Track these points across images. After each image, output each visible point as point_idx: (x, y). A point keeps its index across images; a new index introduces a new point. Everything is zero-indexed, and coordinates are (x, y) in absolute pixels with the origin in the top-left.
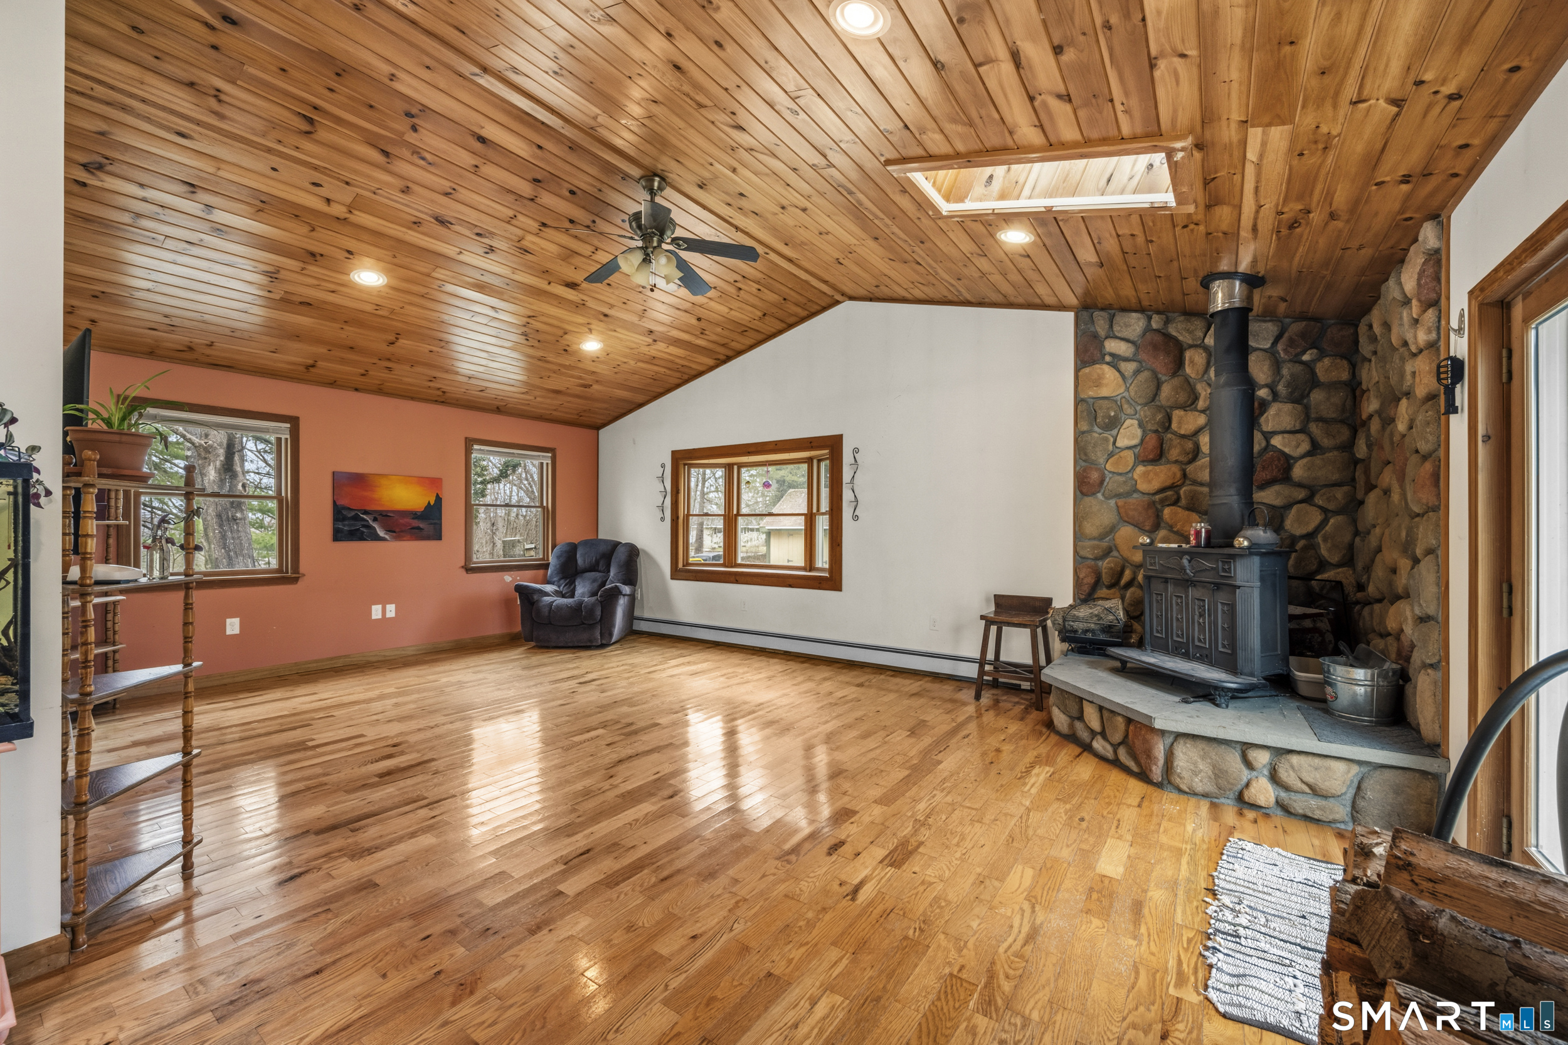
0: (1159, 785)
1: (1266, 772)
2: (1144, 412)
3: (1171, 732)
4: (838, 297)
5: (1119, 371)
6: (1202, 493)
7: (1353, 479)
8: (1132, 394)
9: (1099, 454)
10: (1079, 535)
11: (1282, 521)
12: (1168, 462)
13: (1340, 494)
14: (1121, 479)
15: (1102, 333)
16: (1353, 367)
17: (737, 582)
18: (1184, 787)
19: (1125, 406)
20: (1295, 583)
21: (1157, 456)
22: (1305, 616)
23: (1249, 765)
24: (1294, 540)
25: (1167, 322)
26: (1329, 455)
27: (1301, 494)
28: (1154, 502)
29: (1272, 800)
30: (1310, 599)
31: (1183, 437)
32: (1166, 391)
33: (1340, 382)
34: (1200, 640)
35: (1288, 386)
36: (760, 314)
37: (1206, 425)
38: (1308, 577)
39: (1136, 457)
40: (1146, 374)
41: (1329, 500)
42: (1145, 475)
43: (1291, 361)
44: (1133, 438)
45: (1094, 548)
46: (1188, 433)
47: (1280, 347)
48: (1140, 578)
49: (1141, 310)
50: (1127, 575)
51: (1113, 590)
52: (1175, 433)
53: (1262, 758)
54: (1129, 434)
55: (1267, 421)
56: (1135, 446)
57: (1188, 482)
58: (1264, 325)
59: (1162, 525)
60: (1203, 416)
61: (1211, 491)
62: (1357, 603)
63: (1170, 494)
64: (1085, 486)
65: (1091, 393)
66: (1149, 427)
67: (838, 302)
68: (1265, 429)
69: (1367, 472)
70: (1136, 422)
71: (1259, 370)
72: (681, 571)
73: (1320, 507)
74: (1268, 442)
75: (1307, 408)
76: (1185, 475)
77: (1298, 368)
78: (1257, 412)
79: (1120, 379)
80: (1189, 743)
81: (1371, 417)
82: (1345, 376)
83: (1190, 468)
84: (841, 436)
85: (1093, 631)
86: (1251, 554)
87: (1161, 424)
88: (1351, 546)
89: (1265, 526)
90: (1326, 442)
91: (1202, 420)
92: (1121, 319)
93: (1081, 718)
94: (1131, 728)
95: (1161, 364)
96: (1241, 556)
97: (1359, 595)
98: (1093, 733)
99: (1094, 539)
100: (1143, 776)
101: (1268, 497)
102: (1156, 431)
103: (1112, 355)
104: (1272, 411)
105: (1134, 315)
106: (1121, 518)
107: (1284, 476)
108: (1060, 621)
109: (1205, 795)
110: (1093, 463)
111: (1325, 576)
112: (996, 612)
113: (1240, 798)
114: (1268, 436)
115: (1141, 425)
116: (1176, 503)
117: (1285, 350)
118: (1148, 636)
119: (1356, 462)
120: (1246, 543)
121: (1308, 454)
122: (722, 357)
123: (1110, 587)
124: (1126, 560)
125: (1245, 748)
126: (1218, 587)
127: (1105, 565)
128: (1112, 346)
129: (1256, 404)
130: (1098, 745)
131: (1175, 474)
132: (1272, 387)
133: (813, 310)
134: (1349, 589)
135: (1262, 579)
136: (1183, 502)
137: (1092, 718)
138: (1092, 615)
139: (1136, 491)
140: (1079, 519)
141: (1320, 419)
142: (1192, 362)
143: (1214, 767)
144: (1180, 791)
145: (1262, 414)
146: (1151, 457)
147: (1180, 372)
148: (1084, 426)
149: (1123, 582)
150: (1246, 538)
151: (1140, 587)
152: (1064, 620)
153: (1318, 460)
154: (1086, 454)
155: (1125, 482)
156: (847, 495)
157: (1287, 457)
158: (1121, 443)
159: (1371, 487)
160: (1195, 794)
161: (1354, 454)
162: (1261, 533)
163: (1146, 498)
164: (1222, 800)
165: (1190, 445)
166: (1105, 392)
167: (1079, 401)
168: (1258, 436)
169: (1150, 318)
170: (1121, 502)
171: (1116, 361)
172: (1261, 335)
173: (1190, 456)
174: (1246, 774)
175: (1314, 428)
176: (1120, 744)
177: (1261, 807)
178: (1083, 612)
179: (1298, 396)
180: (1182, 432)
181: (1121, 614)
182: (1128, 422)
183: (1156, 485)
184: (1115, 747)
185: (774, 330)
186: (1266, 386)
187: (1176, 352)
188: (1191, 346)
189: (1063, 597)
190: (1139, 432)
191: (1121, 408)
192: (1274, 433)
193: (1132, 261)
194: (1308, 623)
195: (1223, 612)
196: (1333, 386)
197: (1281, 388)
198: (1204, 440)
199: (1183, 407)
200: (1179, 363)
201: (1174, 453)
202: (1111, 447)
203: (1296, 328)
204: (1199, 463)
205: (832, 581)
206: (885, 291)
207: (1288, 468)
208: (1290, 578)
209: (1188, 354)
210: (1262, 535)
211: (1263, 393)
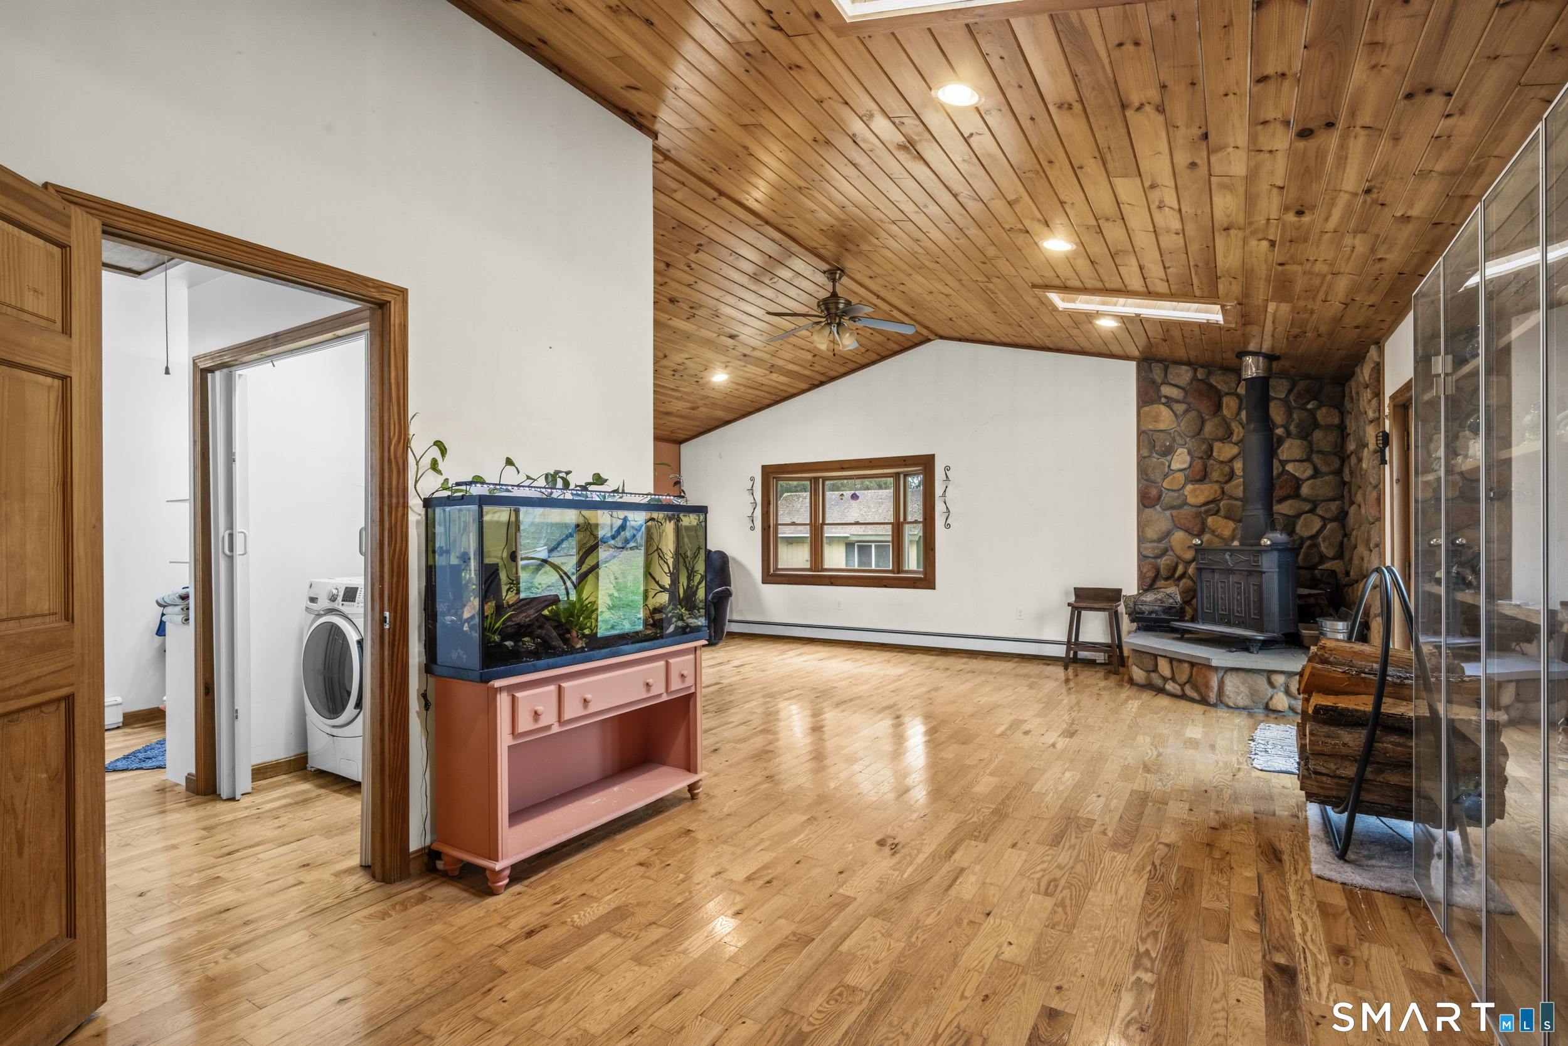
0: (1214, 705)
1: (1282, 689)
2: (1191, 443)
3: (1222, 668)
4: (931, 337)
5: (1172, 410)
6: (1236, 506)
7: (1343, 496)
8: (1183, 429)
9: (1157, 475)
10: (1141, 539)
11: (1294, 527)
12: (1211, 482)
13: (1334, 506)
14: (1175, 494)
15: (1159, 380)
16: (1342, 414)
17: (832, 584)
18: (1231, 704)
19: (1178, 438)
20: (1303, 572)
21: (1202, 477)
22: (1309, 595)
23: (1271, 684)
24: (1302, 540)
25: (1209, 374)
26: (1327, 478)
27: (1307, 507)
28: (1200, 513)
29: (1287, 706)
30: (1314, 583)
31: (1222, 462)
32: (1209, 427)
33: (1333, 425)
34: (1238, 612)
35: (1297, 426)
36: (863, 350)
37: (1239, 454)
38: (1313, 568)
39: (1186, 477)
40: (1193, 414)
41: (1326, 511)
42: (1193, 491)
43: (1299, 408)
44: (1184, 462)
45: (1153, 548)
46: (1226, 460)
47: (1291, 398)
48: (1190, 571)
49: (1188, 363)
50: (1180, 569)
51: (1169, 582)
52: (1215, 460)
53: (1280, 680)
54: (1181, 460)
55: (1283, 452)
56: (1185, 469)
57: (1225, 497)
58: (1280, 381)
59: (1207, 530)
60: (1236, 447)
61: (1244, 506)
62: (1346, 585)
63: (1212, 507)
64: (1147, 499)
65: (1151, 427)
66: (1196, 454)
67: (928, 340)
68: (1281, 458)
69: (1350, 491)
70: (1186, 450)
71: (1277, 414)
72: (774, 575)
73: (1320, 516)
74: (1284, 468)
75: (1311, 444)
76: (1223, 492)
77: (1305, 414)
78: (1276, 446)
79: (1173, 417)
80: (1234, 675)
81: (1352, 453)
82: (1337, 421)
83: (1227, 487)
84: (933, 456)
85: (1155, 612)
86: (1272, 550)
87: (1206, 452)
88: (1341, 544)
89: (1282, 531)
90: (1324, 469)
91: (1235, 450)
92: (1172, 369)
93: (1155, 670)
94: (1195, 669)
95: (1204, 407)
96: (1266, 551)
97: (1346, 579)
98: (1165, 679)
99: (1154, 541)
100: (1204, 701)
101: (1284, 508)
102: (1201, 458)
103: (1166, 397)
104: (1286, 445)
105: (1184, 367)
106: (1175, 525)
107: (1296, 495)
108: (1131, 605)
109: (1245, 708)
110: (1154, 482)
111: (1324, 566)
112: (1076, 601)
113: (1267, 707)
114: (1283, 463)
115: (1189, 453)
116: (1217, 513)
117: (1295, 401)
118: (1200, 612)
119: (1344, 483)
120: (1269, 543)
121: (1312, 477)
122: (816, 382)
123: (1167, 579)
124: (1179, 558)
125: (1270, 673)
126: (1250, 573)
127: (1163, 562)
128: (1166, 390)
129: (1275, 440)
130: (1170, 686)
131: (1216, 491)
132: (1286, 428)
133: (906, 346)
134: (1340, 575)
135: (1279, 567)
136: (1222, 513)
137: (1164, 667)
138: (1156, 600)
139: (1185, 503)
140: (1141, 527)
141: (1320, 452)
142: (1228, 406)
143: (1250, 688)
144: (1228, 707)
145: (1279, 447)
146: (1198, 477)
147: (1219, 413)
148: (1145, 453)
149: (1177, 575)
150: (1268, 539)
151: (1191, 578)
152: (1135, 604)
153: (1318, 482)
154: (1147, 475)
155: (1178, 497)
156: (939, 507)
157: (1297, 479)
158: (1175, 466)
159: (1352, 503)
160: (1238, 708)
161: (1343, 478)
162: (1279, 535)
163: (1194, 510)
164: (1256, 710)
165: (1227, 469)
166: (1162, 426)
167: (1141, 433)
168: (1276, 463)
169: (1195, 371)
170: (1175, 512)
171: (1169, 402)
172: (1279, 389)
173: (1227, 478)
174: (1270, 691)
175: (1316, 459)
176: (1185, 683)
177: (1280, 711)
178: (1149, 597)
179: (1305, 434)
180: (1221, 459)
181: (1179, 598)
182: (1180, 450)
183: (1202, 499)
184: (1182, 686)
185: (868, 361)
186: (1282, 426)
187: (1216, 400)
188: (1227, 394)
189: (1130, 587)
190: (1188, 459)
191: (1174, 439)
192: (1288, 461)
193: (1188, 341)
194: (1312, 601)
195: (1254, 590)
196: (1328, 427)
197: (1292, 428)
198: (1238, 466)
199: (1222, 440)
200: (1218, 407)
201: (1215, 475)
202: (1166, 470)
203: (1302, 384)
204: (1234, 483)
205: (926, 580)
206: (978, 336)
207: (1298, 487)
208: (1299, 568)
209: (1225, 400)
210: (1279, 537)
211: (1279, 431)
